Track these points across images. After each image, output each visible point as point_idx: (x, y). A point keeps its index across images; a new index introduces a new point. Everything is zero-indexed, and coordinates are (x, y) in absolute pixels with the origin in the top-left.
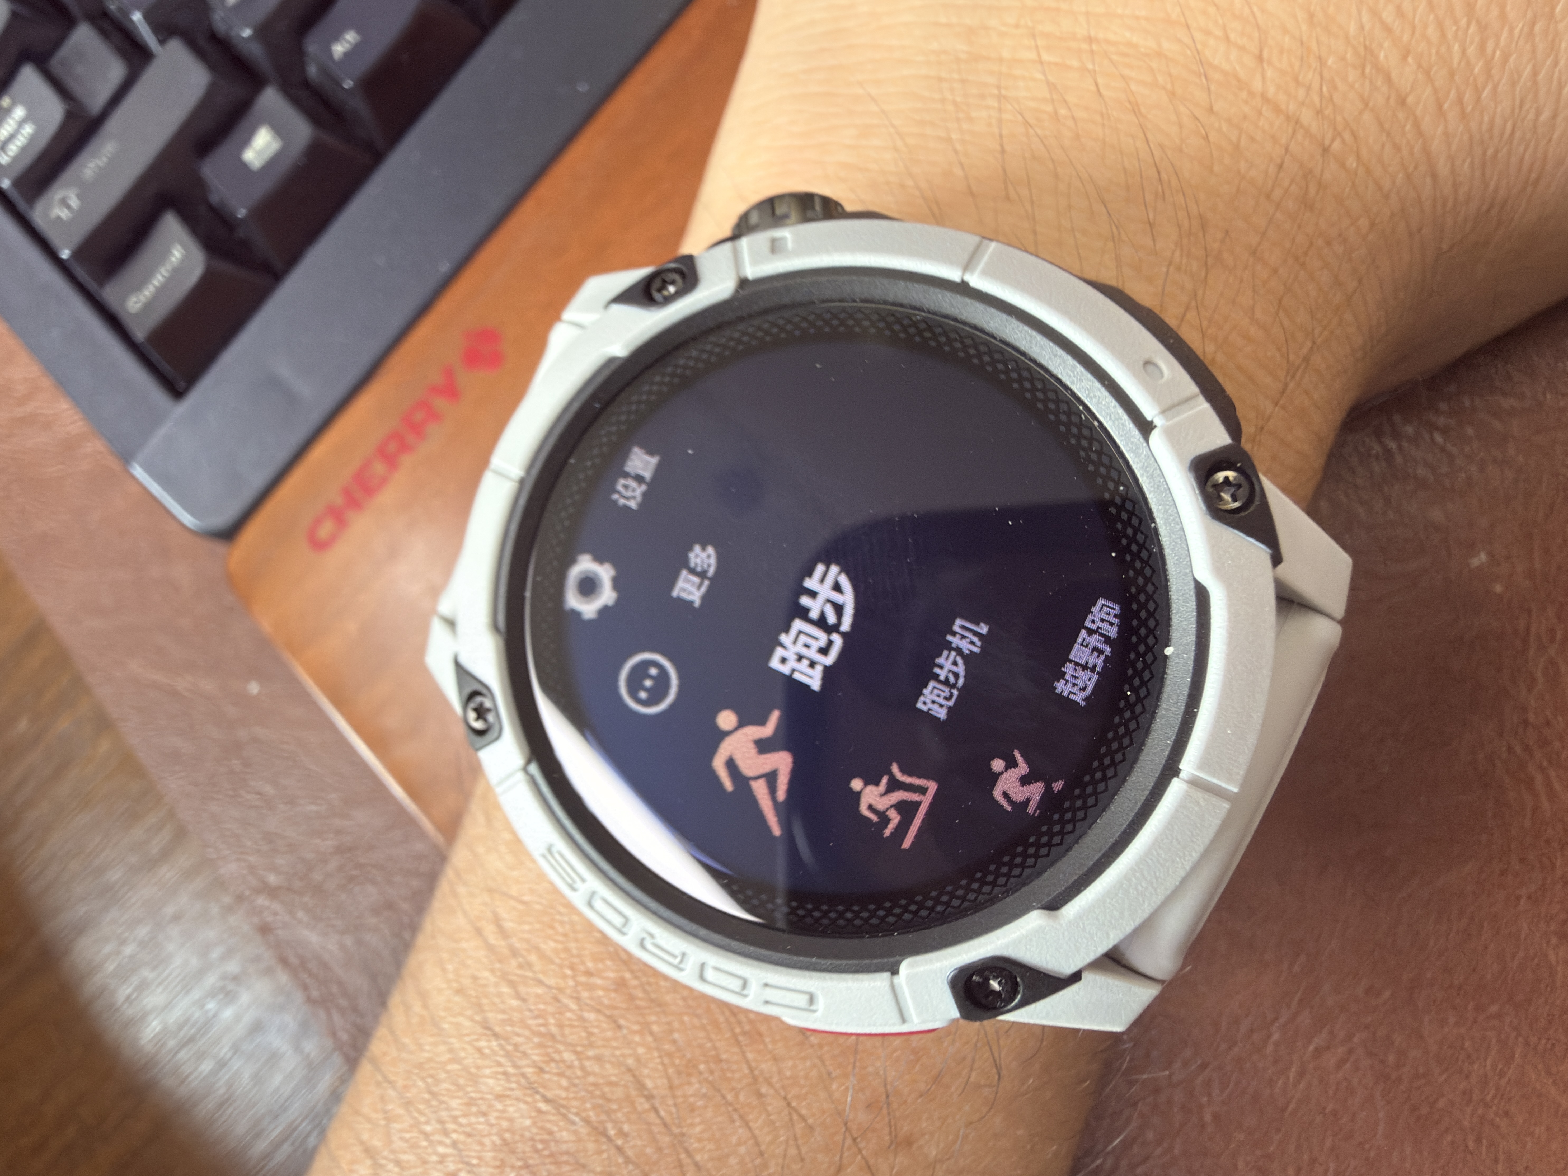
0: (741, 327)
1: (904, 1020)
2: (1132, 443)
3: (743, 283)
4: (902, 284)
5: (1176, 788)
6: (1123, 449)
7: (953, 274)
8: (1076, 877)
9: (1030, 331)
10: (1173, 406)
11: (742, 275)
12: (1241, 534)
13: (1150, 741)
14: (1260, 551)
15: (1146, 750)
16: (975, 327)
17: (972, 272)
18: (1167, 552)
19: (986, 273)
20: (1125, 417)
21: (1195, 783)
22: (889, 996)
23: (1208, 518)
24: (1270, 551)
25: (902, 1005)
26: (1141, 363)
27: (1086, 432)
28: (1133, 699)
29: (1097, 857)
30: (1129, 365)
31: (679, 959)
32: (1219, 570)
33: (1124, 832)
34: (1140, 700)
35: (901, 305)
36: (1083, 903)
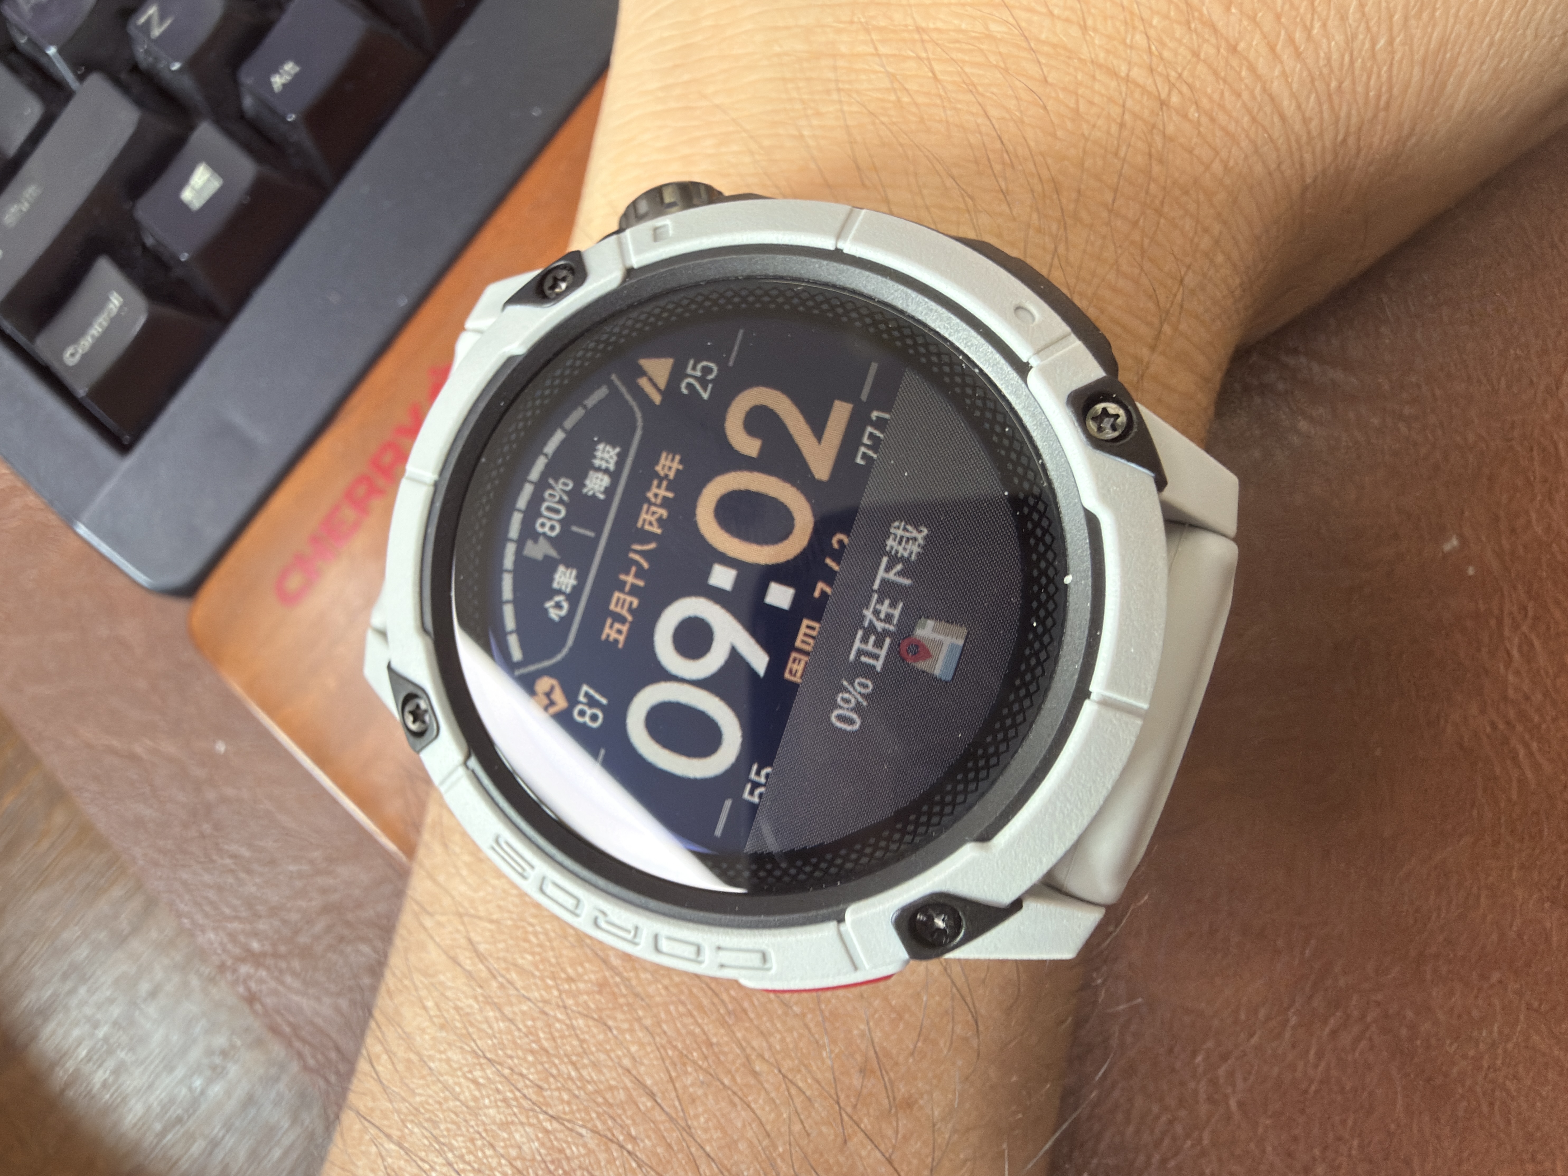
0: (634, 314)
1: (856, 968)
2: (1012, 385)
3: (630, 272)
4: (780, 257)
5: (1088, 709)
6: (1005, 392)
7: (828, 244)
8: (1003, 807)
9: (905, 289)
10: (1047, 347)
11: (628, 265)
12: (1123, 461)
13: (1059, 669)
14: (1144, 476)
15: (1057, 677)
16: (854, 292)
17: (845, 239)
18: (1056, 485)
19: (857, 239)
20: (1002, 361)
21: (1105, 703)
22: (838, 945)
23: (1090, 448)
24: (1152, 474)
25: (852, 951)
26: (1012, 310)
27: (968, 380)
28: (1040, 630)
29: (1021, 786)
30: (1001, 313)
31: (633, 933)
32: (1104, 496)
33: (1045, 758)
34: (1046, 631)
35: (782, 278)
36: (1013, 831)
